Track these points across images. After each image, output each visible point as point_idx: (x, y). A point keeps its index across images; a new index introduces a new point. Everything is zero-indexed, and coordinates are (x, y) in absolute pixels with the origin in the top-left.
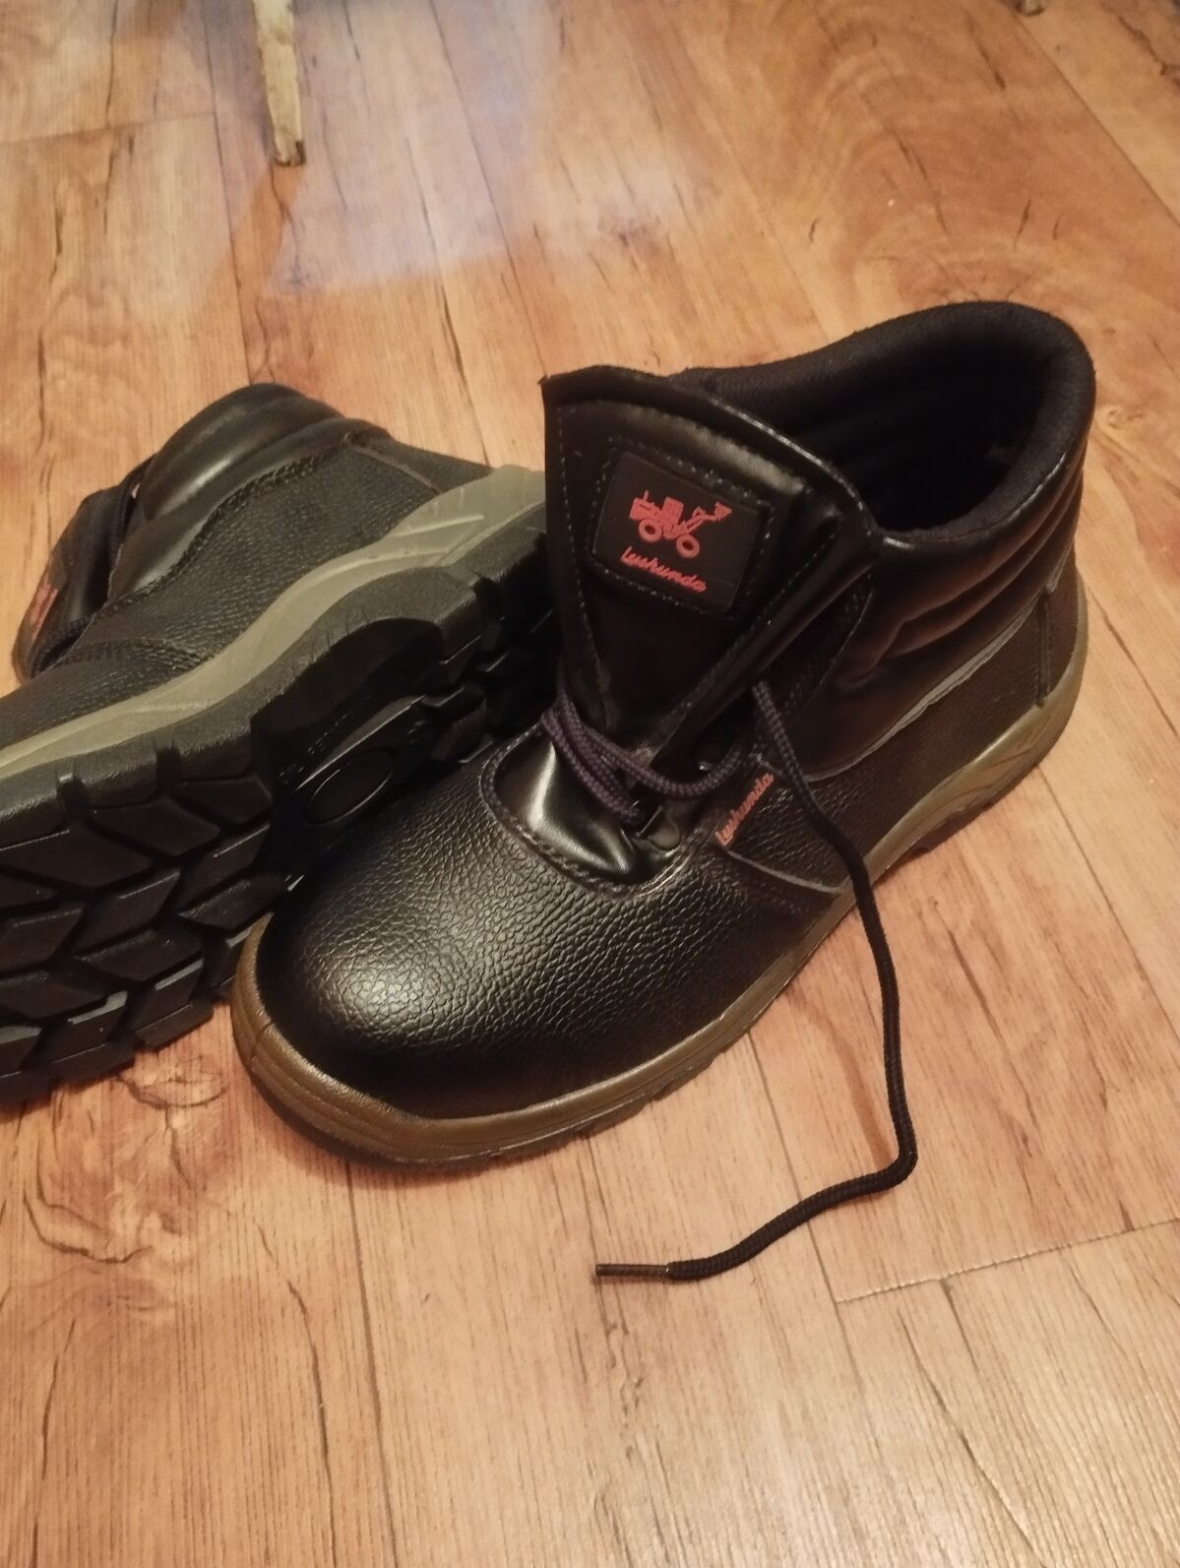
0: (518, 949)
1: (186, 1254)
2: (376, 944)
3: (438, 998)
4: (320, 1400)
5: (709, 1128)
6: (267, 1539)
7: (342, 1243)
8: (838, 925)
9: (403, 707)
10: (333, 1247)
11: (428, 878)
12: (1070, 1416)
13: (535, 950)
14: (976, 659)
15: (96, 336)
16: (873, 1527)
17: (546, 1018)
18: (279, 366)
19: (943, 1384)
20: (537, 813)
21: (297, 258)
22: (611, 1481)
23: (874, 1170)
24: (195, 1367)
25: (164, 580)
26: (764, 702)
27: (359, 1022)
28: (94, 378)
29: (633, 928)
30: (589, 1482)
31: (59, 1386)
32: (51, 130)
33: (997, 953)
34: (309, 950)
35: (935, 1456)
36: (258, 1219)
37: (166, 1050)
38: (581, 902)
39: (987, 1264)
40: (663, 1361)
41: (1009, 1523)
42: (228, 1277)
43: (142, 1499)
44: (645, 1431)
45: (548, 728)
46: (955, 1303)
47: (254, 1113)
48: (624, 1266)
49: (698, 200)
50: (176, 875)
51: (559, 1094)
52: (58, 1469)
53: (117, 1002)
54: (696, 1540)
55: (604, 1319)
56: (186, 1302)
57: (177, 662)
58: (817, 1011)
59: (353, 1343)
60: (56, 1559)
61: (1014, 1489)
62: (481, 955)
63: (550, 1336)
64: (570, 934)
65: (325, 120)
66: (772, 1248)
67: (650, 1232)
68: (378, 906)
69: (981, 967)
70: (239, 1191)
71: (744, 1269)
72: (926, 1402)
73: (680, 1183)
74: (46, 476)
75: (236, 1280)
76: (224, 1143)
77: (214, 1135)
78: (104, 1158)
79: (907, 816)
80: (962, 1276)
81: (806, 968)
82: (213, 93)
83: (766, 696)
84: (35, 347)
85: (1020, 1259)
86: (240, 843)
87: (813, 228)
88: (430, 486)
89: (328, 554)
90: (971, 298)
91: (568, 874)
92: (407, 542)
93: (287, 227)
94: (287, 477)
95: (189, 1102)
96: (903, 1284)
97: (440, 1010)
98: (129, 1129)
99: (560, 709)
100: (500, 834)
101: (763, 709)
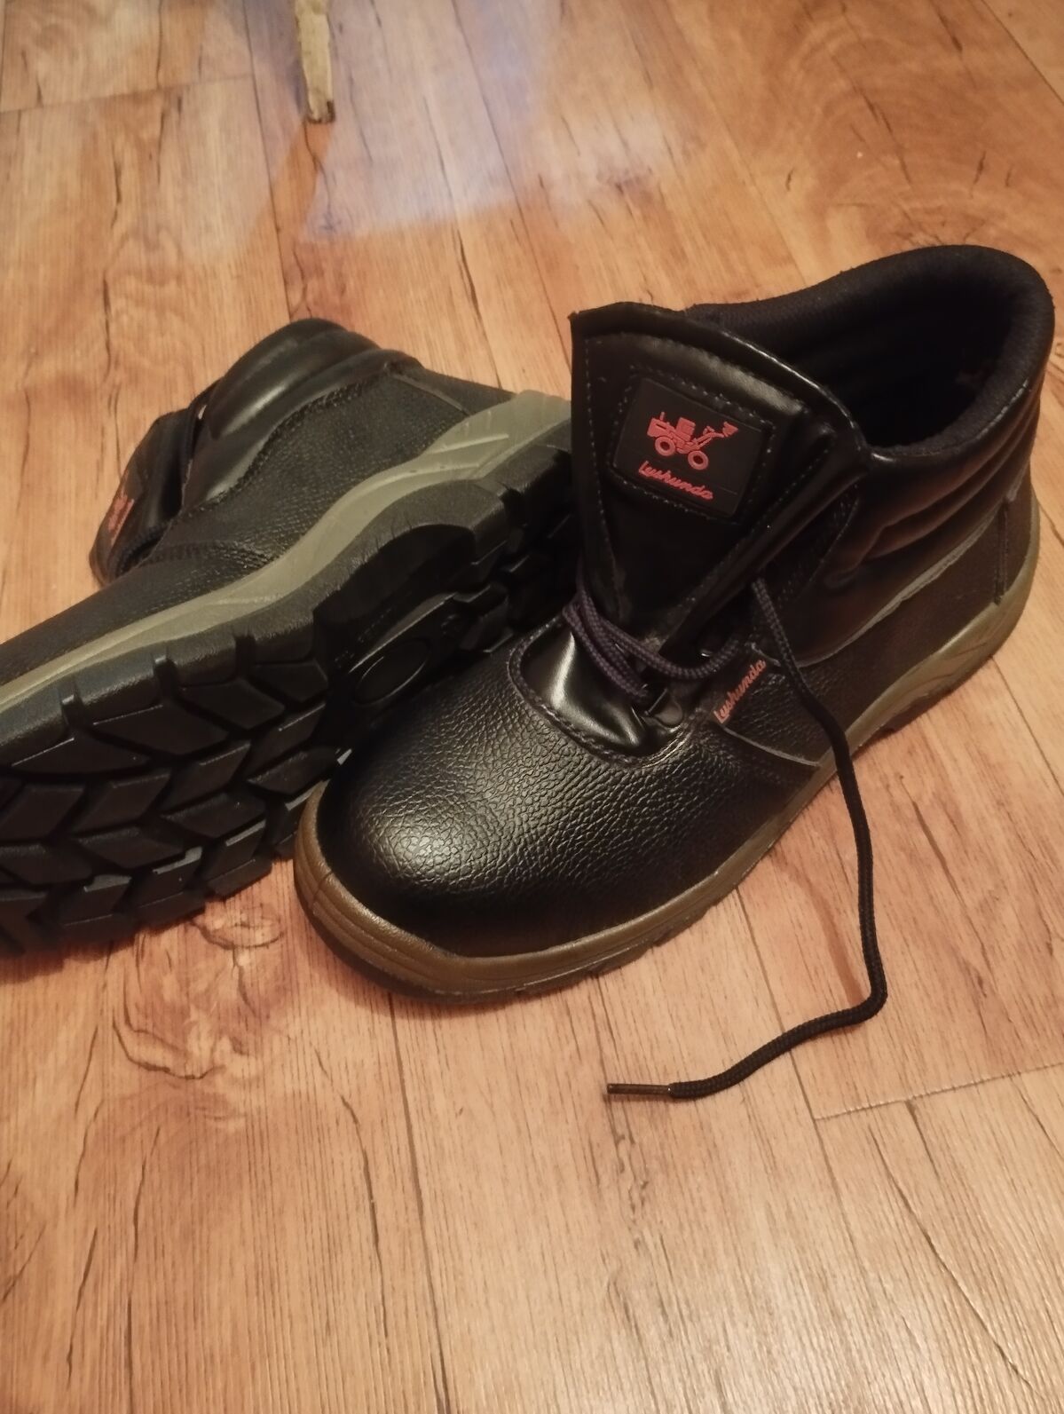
0: (543, 811)
1: (253, 1073)
2: (421, 805)
3: (475, 852)
4: (371, 1197)
5: (703, 970)
6: (327, 1313)
7: (387, 1065)
8: (815, 796)
9: (439, 602)
10: (380, 1067)
11: (465, 749)
12: (1020, 1218)
13: (557, 812)
14: (944, 560)
15: (155, 277)
16: (848, 1310)
17: (567, 871)
18: (316, 303)
19: (909, 1190)
20: (558, 694)
21: (329, 206)
22: (622, 1267)
23: (848, 1006)
24: (263, 1168)
25: (231, 491)
26: (762, 596)
27: (408, 872)
28: (152, 314)
29: (642, 794)
30: (602, 1268)
31: (147, 1182)
32: (108, 91)
33: (955, 821)
34: (365, 810)
35: (903, 1252)
36: (315, 1043)
37: (232, 899)
38: (597, 771)
39: (947, 1087)
40: (665, 1167)
41: (967, 1307)
42: (289, 1092)
43: (220, 1278)
44: (650, 1227)
45: (569, 620)
46: (919, 1121)
47: (308, 954)
48: (631, 1085)
49: (685, 153)
50: (247, 746)
51: (575, 938)
52: (148, 1254)
53: (193, 856)
54: (695, 1319)
55: (614, 1131)
56: (255, 1113)
57: (249, 562)
58: (797, 871)
59: (398, 1149)
60: (147, 1329)
61: (971, 1279)
62: (511, 816)
63: (567, 1146)
64: (587, 799)
65: (351, 80)
66: (759, 1073)
67: (653, 1058)
68: (423, 773)
69: (941, 832)
70: (297, 1020)
71: (735, 1091)
72: (894, 1205)
73: (677, 1016)
74: (113, 402)
75: (297, 1094)
76: (284, 979)
77: (275, 973)
78: (181, 990)
79: (879, 700)
80: (926, 1099)
81: (787, 833)
82: (252, 57)
83: (764, 591)
84: (100, 286)
85: (976, 1084)
86: (301, 719)
87: (789, 179)
88: (460, 409)
89: (373, 469)
90: (931, 241)
91: (585, 746)
92: (444, 457)
93: (320, 179)
94: (336, 401)
95: (252, 944)
96: (873, 1105)
97: (477, 862)
98: (202, 965)
99: (579, 603)
100: (527, 712)
101: (761, 602)
